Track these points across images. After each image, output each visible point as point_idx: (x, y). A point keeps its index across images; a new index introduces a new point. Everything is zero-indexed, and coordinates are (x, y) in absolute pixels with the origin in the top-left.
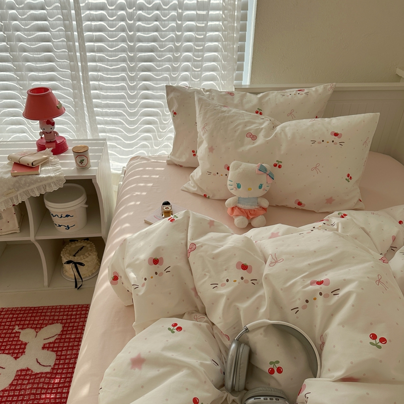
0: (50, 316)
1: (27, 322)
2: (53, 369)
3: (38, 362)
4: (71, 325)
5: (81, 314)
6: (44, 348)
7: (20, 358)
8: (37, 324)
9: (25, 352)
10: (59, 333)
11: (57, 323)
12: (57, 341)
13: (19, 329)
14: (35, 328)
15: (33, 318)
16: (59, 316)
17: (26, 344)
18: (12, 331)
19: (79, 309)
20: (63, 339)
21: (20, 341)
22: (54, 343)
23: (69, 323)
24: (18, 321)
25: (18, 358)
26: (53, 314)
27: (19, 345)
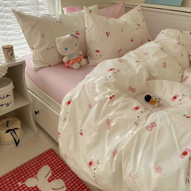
0: (34, 165)
1: (23, 177)
2: (67, 186)
3: (54, 189)
4: (52, 162)
5: (52, 154)
6: (50, 181)
9: (41, 190)
10: (50, 170)
11: (43, 166)
12: (53, 174)
13: (22, 183)
14: (32, 176)
15: (25, 173)
16: (40, 162)
17: (36, 187)
18: (18, 187)
19: (48, 153)
20: (56, 171)
21: (30, 188)
22: (53, 175)
23: (51, 162)
26: (35, 163)
27: (31, 190)
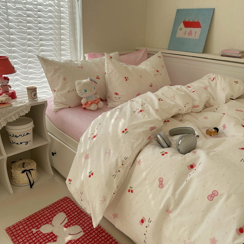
0: (49, 213)
1: (38, 224)
2: (84, 231)
3: (72, 235)
4: (68, 209)
5: (67, 201)
6: (66, 227)
7: (58, 240)
8: (46, 220)
9: (57, 236)
10: (66, 216)
11: (58, 213)
12: (70, 220)
13: (36, 229)
14: (47, 223)
15: (39, 220)
16: (54, 210)
17: (52, 233)
18: (33, 233)
19: (63, 201)
20: (72, 217)
21: (45, 234)
22: (69, 222)
23: (66, 209)
24: (30, 226)
25: (56, 240)
26: (49, 211)
27: (47, 236)
